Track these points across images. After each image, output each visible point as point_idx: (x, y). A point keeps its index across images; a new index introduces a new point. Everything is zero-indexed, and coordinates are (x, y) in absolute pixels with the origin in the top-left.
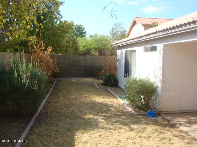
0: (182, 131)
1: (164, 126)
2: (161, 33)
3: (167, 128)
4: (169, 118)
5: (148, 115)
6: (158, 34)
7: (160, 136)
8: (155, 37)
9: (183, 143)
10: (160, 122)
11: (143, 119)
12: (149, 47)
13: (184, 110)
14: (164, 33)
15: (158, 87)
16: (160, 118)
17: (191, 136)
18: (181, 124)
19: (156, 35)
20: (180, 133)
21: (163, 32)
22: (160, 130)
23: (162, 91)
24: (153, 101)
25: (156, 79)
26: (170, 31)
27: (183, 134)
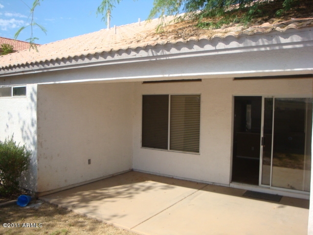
0: (78, 216)
1: (50, 215)
2: (36, 67)
3: (56, 217)
4: (53, 201)
5: (18, 204)
6: (29, 67)
7: (49, 233)
8: (23, 72)
9: (85, 232)
10: (42, 210)
11: (11, 213)
12: (11, 87)
13: (72, 183)
14: (41, 67)
15: (31, 155)
16: (40, 204)
17: (92, 219)
18: (74, 206)
19: (27, 69)
20: (76, 219)
21: (38, 66)
22: (47, 223)
23: (38, 160)
24: (24, 178)
25: (26, 141)
26: (51, 65)
27: (81, 220)
